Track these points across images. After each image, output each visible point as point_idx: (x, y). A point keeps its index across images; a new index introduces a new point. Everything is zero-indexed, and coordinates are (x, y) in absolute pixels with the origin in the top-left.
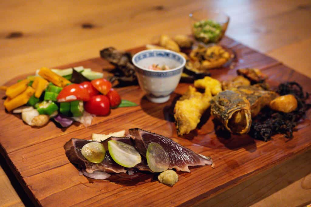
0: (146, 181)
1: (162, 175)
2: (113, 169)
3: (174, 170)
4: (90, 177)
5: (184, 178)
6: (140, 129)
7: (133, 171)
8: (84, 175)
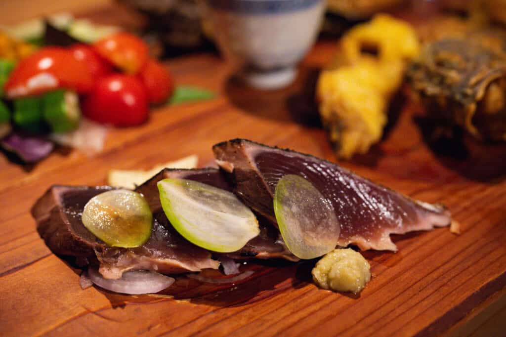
0: (278, 287)
1: (323, 265)
2: (181, 261)
3: (355, 247)
4: (113, 290)
5: (385, 270)
6: (247, 140)
7: (236, 262)
8: (95, 286)
